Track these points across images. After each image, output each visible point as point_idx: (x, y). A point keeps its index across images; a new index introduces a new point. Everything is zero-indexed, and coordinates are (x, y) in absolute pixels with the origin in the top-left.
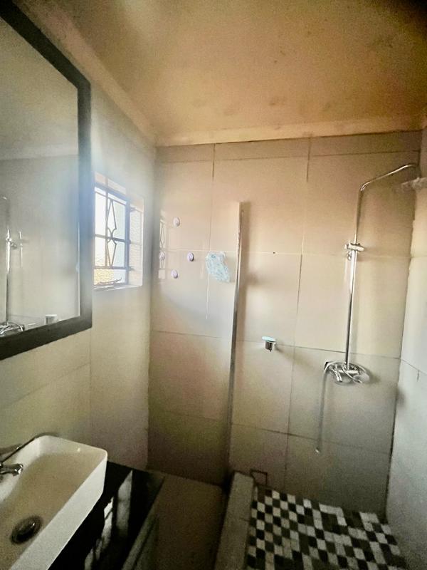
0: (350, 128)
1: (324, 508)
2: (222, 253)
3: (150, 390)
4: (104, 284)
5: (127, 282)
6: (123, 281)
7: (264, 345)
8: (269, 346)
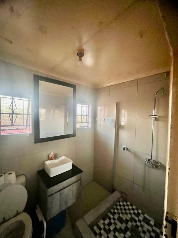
0: (151, 73)
1: (146, 215)
2: (112, 118)
3: (94, 158)
4: (80, 127)
5: (88, 126)
6: (87, 126)
7: (123, 149)
8: (124, 149)
